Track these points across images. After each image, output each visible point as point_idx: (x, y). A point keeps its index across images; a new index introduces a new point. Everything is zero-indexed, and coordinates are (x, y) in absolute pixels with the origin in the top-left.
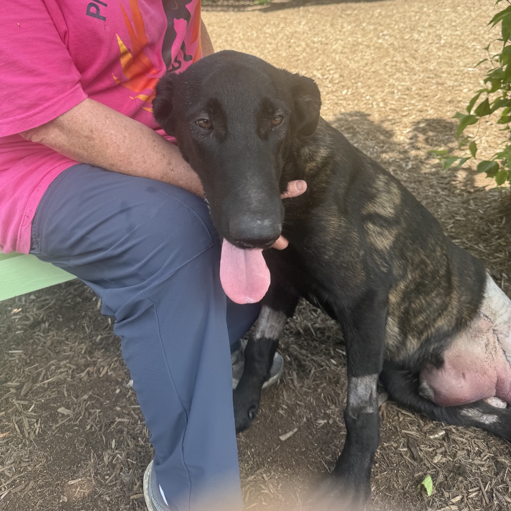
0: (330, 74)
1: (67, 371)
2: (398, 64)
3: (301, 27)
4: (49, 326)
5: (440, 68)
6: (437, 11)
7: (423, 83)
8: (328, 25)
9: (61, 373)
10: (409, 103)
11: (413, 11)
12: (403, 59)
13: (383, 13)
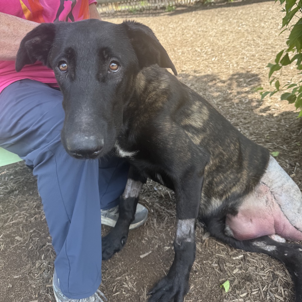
0: (206, 49)
2: (249, 42)
3: (192, 23)
5: (275, 42)
6: (278, 9)
7: (263, 52)
8: (209, 21)
10: (253, 64)
11: (263, 10)
12: (253, 38)
13: (244, 12)
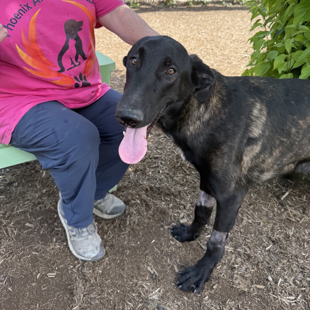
1: (29, 206)
2: (208, 50)
4: (18, 184)
5: (231, 54)
6: (232, 20)
7: (220, 62)
8: (172, 24)
9: (26, 207)
11: (219, 19)
12: (211, 47)
13: (203, 19)
